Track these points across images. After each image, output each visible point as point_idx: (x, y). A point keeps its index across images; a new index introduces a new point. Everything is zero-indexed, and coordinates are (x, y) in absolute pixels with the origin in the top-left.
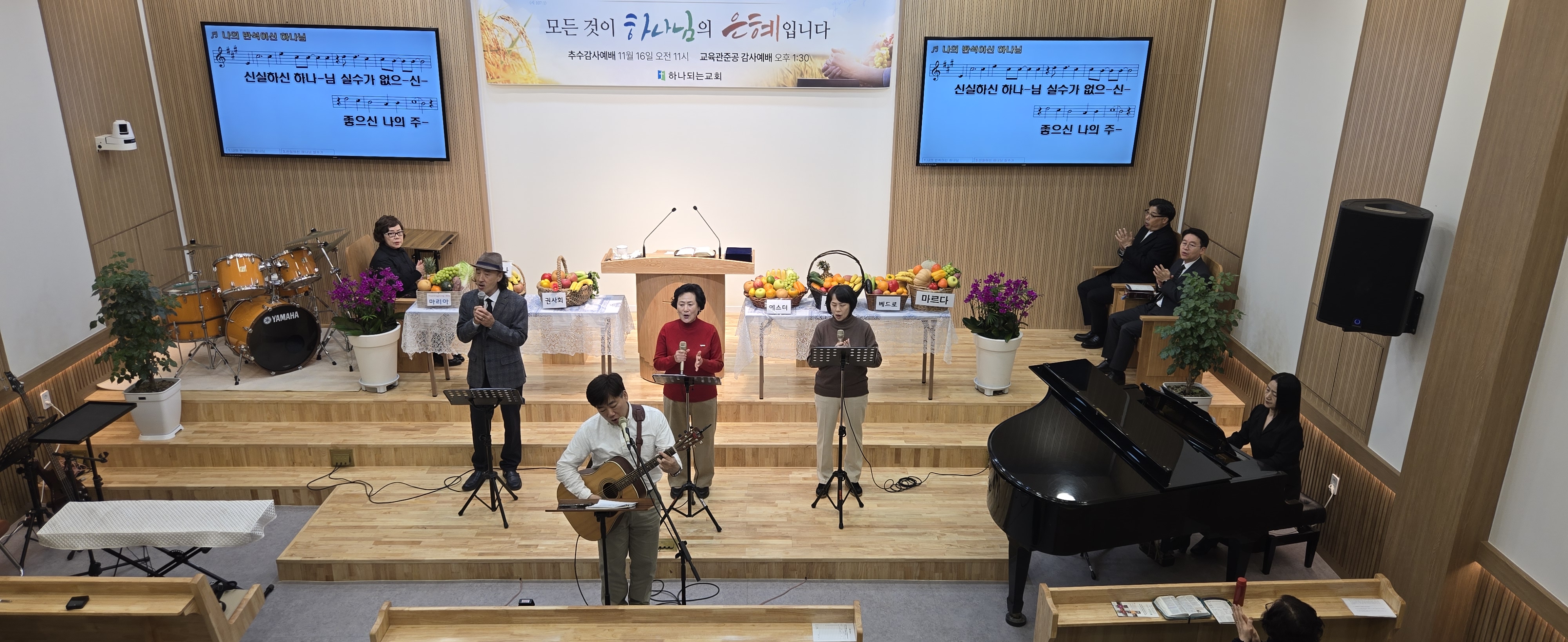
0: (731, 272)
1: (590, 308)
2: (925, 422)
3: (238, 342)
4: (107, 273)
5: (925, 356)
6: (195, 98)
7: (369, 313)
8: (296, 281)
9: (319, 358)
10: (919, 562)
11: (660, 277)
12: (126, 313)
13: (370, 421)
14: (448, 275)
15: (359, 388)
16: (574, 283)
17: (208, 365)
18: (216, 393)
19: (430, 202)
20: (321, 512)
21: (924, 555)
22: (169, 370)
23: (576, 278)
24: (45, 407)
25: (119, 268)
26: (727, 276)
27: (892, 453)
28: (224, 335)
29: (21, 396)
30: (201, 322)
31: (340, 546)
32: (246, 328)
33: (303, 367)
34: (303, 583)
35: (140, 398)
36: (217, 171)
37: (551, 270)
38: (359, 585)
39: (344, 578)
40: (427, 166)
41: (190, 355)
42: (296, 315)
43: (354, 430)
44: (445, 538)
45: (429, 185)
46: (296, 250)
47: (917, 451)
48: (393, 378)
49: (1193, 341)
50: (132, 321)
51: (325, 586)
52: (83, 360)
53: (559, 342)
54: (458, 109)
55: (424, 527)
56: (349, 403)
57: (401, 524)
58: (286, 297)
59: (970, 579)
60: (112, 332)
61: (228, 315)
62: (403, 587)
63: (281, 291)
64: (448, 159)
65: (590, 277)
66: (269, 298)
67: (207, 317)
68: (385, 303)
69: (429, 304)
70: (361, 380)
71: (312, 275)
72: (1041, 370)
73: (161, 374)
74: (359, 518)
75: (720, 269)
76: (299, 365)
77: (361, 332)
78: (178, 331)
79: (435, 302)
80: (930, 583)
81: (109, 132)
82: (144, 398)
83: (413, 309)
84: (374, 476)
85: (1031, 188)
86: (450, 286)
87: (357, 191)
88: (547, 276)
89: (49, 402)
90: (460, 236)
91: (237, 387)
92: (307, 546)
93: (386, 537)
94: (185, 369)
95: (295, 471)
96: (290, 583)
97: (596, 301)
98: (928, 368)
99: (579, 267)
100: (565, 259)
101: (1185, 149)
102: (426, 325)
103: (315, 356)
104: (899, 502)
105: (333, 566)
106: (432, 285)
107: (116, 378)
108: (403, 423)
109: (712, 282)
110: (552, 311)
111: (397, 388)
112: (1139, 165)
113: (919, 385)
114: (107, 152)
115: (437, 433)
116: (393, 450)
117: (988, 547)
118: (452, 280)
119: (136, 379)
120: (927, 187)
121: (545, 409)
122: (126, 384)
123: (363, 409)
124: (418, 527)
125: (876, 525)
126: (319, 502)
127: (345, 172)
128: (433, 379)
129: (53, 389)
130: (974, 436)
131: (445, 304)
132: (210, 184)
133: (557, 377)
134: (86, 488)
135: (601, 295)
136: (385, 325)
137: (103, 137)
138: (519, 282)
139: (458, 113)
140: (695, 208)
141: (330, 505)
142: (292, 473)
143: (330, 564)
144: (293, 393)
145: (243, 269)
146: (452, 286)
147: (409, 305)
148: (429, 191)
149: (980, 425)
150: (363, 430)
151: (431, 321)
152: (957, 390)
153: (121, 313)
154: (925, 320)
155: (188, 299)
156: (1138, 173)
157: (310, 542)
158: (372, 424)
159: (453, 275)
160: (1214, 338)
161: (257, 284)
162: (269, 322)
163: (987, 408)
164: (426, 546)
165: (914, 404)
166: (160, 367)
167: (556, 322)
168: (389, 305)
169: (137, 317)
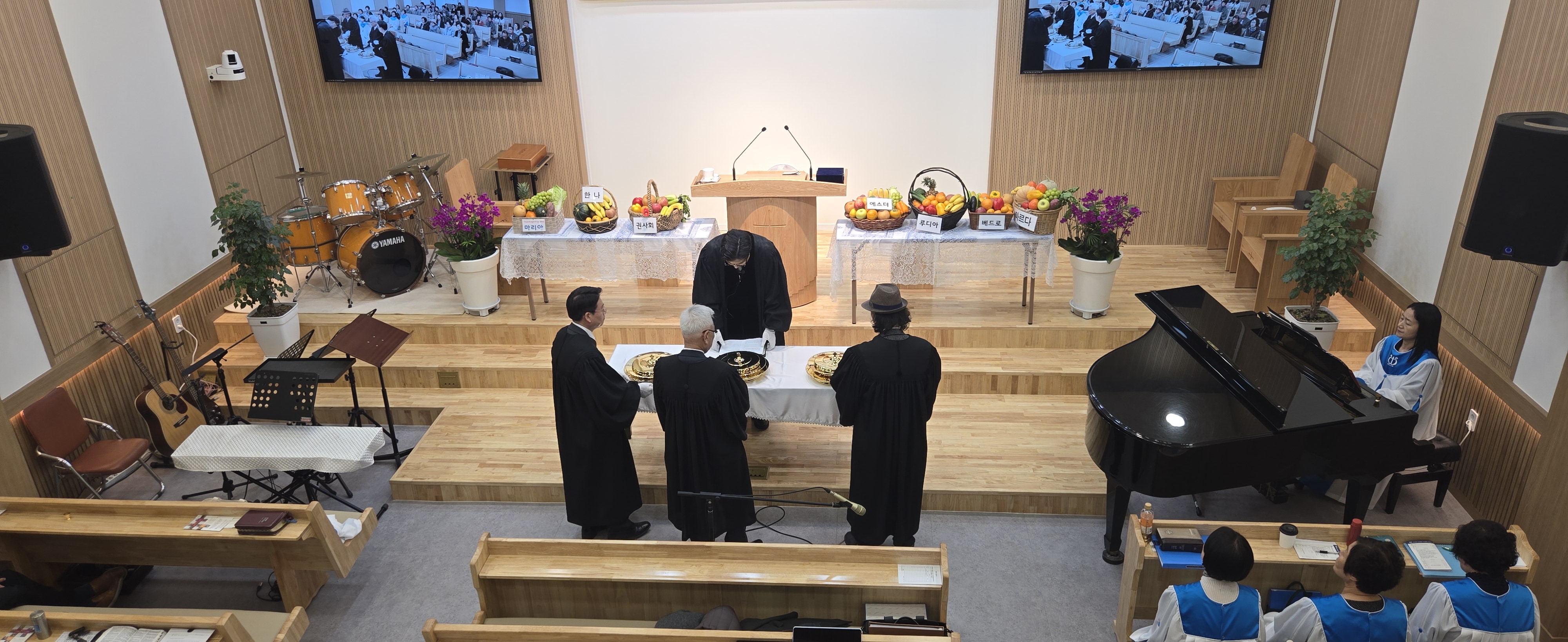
0: (823, 194)
1: (682, 232)
2: (1024, 347)
3: (349, 266)
4: (224, 203)
5: (1025, 279)
6: (298, 24)
7: (468, 239)
8: (401, 206)
9: (426, 280)
10: (1013, 496)
11: (751, 200)
12: (242, 244)
13: (474, 344)
14: (541, 201)
15: (463, 312)
16: (665, 208)
17: (323, 288)
18: (331, 316)
19: (525, 123)
20: (431, 434)
21: (1018, 488)
22: (286, 296)
23: (667, 203)
24: (178, 331)
25: (234, 199)
26: (818, 198)
27: (988, 380)
28: (337, 259)
29: (153, 322)
30: (314, 247)
31: (448, 468)
32: (356, 252)
33: (411, 289)
34: (416, 503)
35: (262, 323)
36: (322, 96)
37: (642, 194)
38: (467, 506)
39: (452, 499)
40: (520, 87)
41: (307, 277)
42: (402, 239)
43: (459, 353)
44: (545, 462)
45: (523, 107)
46: (399, 175)
47: (1015, 378)
48: (494, 302)
49: (1318, 264)
50: (249, 250)
51: (435, 506)
52: (210, 284)
53: (651, 268)
54: (548, 28)
55: (526, 451)
56: (453, 327)
57: (504, 447)
58: (393, 221)
59: (1067, 513)
60: (233, 260)
61: (338, 240)
62: (508, 508)
63: (389, 216)
64: (540, 80)
65: (680, 201)
66: (376, 222)
67: (319, 242)
68: (483, 229)
69: (524, 230)
70: (465, 303)
71: (415, 200)
72: (1147, 298)
73: (279, 299)
74: (466, 440)
75: (811, 192)
76: (407, 288)
77: (462, 257)
78: (293, 255)
79: (530, 228)
80: (1024, 516)
81: (220, 62)
82: (266, 323)
83: (509, 235)
84: (479, 398)
85: (1146, 94)
86: (543, 211)
87: (455, 113)
88: (638, 201)
89: (181, 326)
90: (555, 157)
91: (350, 310)
92: (418, 468)
93: (490, 459)
94: (303, 292)
95: (406, 392)
96: (403, 502)
97: (687, 226)
98: (1028, 290)
99: (669, 192)
100: (656, 183)
101: (1322, 47)
102: (522, 251)
103: (422, 279)
104: (995, 432)
105: (441, 487)
106: (527, 211)
107: (239, 304)
108: (505, 345)
109: (803, 204)
110: (643, 237)
111: (499, 311)
112: (1269, 65)
113: (1019, 308)
114: (218, 83)
115: (537, 357)
116: (496, 373)
117: (1086, 481)
118: (545, 206)
119: (257, 304)
120: (1032, 97)
121: (640, 333)
122: (248, 309)
123: (467, 332)
124: (519, 450)
125: (969, 455)
126: (430, 422)
127: (443, 95)
128: (531, 302)
129: (184, 314)
130: (1076, 363)
131: (540, 230)
132: (316, 109)
133: (651, 300)
134: (219, 407)
135: (692, 219)
136: (484, 250)
137: (213, 67)
138: (611, 206)
139: (548, 33)
140: (786, 128)
141: (438, 426)
142: (403, 394)
143: (439, 486)
144: (402, 316)
145: (349, 196)
146: (546, 212)
147: (506, 229)
148: (524, 112)
149: (1082, 350)
150: (467, 353)
151: (528, 246)
152: (1059, 313)
153: (239, 242)
154: (1026, 243)
155: (301, 225)
156: (1267, 74)
157: (420, 463)
158: (476, 347)
159: (546, 201)
160: (1344, 261)
161: (363, 210)
162: (377, 247)
163: (1091, 333)
164: (528, 470)
165: (1013, 330)
166: (278, 293)
167: (647, 248)
168: (488, 230)
169: (253, 246)
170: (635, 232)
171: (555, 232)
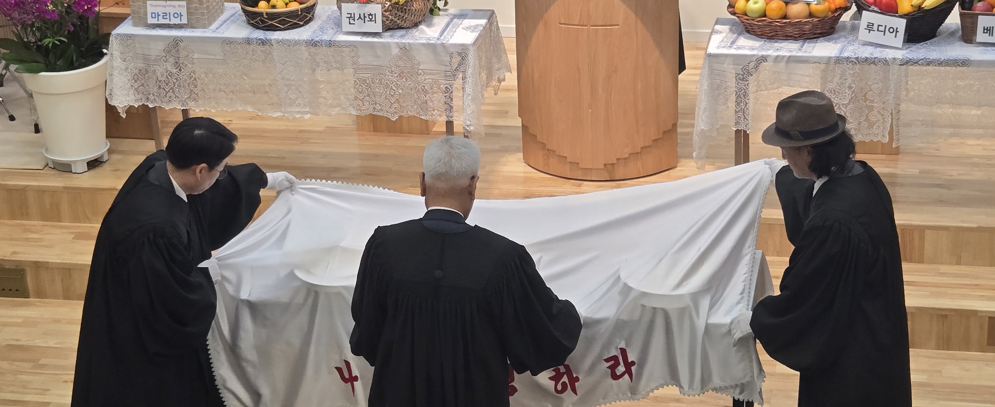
1: (428, 33)
7: (55, 34)
13: (59, 221)
15: (44, 164)
43: (31, 236)
48: (99, 149)
53: (372, 95)
56: (24, 190)
68: (80, 18)
69: (151, 21)
70: (47, 150)
77: (42, 66)
79: (161, 17)
83: (125, 28)
97: (440, 21)
102: (146, 58)
110: (358, 38)
123: (47, 200)
131: (177, 21)
136: (82, 55)
147: (119, 19)
150: (45, 236)
151: (157, 49)
158: (62, 227)
167: (365, 59)
168: (91, 20)
170: (344, 29)
171: (205, 27)
